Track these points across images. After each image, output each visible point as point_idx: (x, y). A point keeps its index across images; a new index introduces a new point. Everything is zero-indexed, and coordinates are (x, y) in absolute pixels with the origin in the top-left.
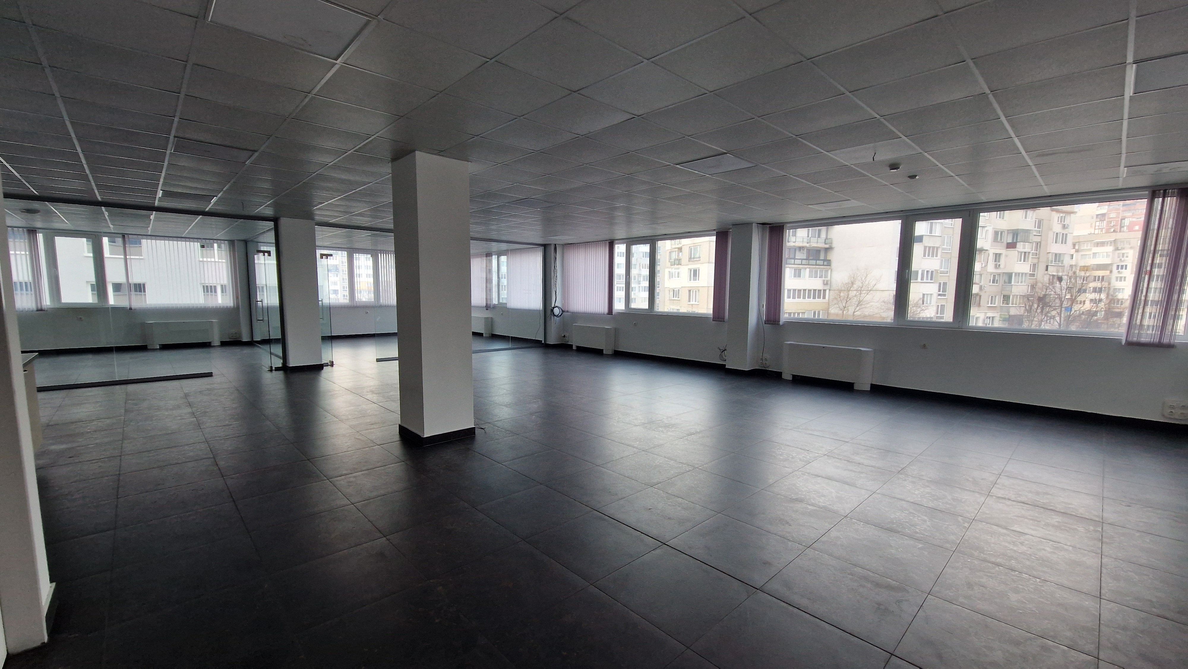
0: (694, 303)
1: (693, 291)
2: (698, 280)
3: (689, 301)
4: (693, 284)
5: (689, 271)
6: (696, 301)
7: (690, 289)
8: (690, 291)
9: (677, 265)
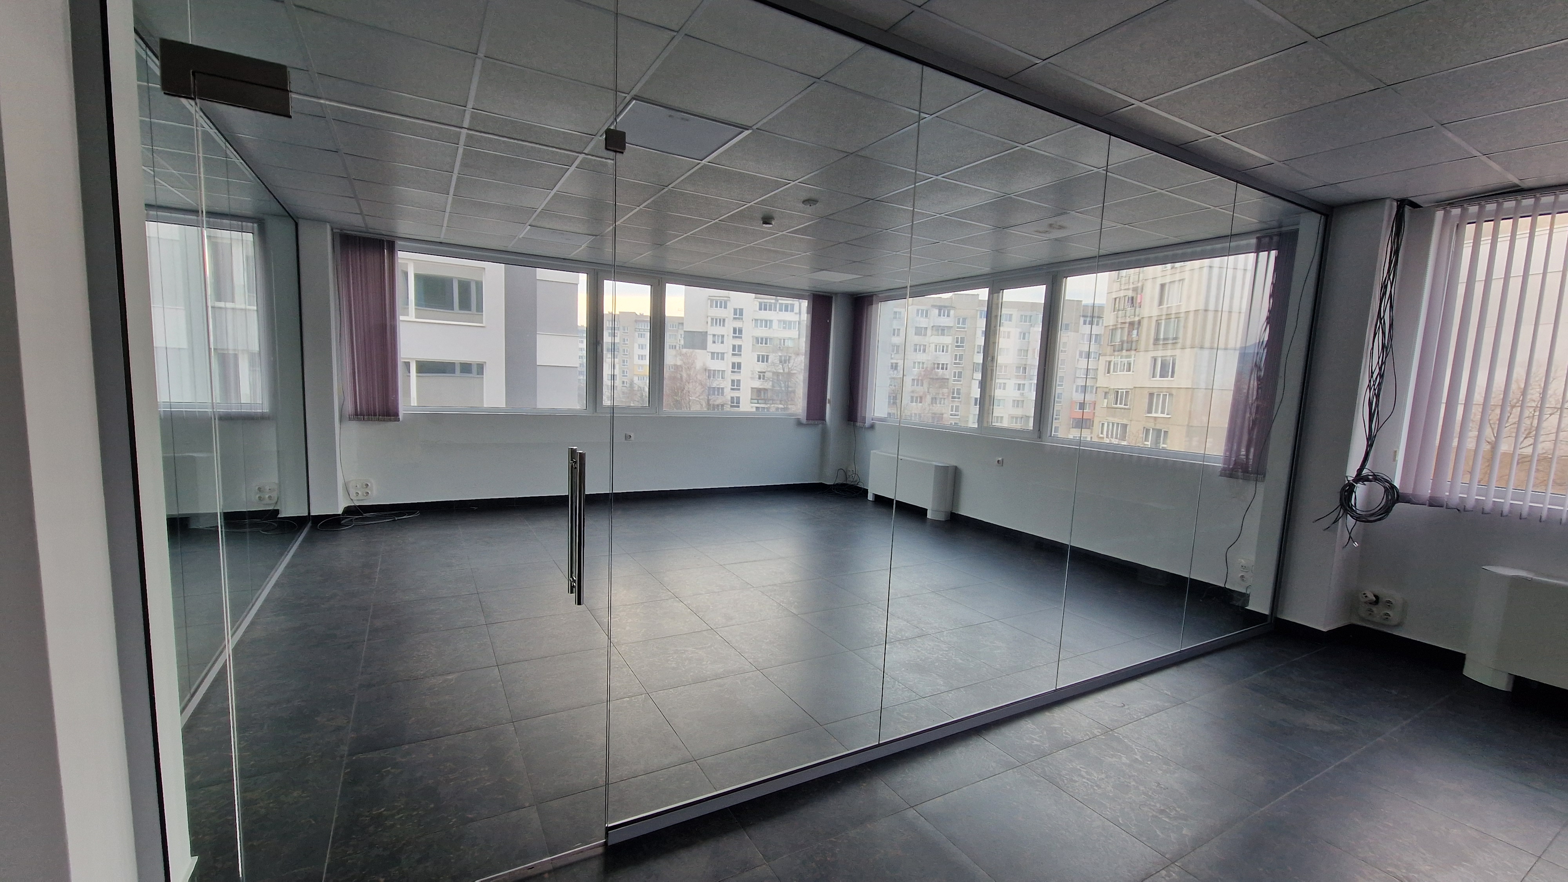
0: (1159, 415)
1: (1158, 395)
2: (1172, 376)
3: (1150, 411)
4: (1159, 382)
5: (1154, 360)
6: (1163, 412)
7: (1151, 391)
8: (1151, 395)
9: (1127, 351)
